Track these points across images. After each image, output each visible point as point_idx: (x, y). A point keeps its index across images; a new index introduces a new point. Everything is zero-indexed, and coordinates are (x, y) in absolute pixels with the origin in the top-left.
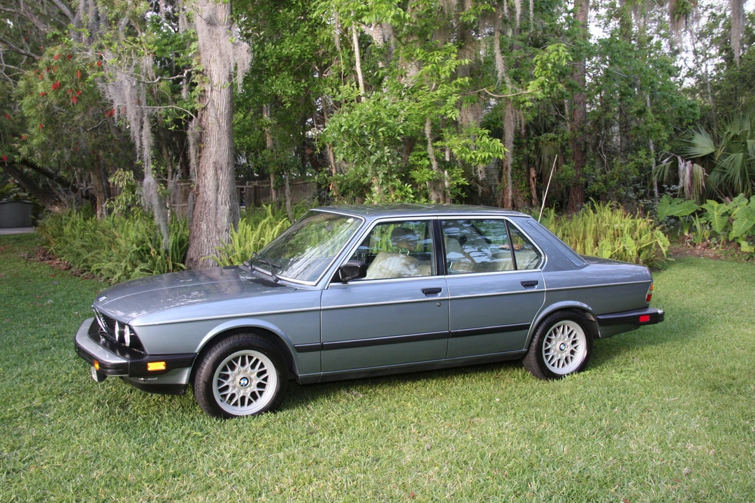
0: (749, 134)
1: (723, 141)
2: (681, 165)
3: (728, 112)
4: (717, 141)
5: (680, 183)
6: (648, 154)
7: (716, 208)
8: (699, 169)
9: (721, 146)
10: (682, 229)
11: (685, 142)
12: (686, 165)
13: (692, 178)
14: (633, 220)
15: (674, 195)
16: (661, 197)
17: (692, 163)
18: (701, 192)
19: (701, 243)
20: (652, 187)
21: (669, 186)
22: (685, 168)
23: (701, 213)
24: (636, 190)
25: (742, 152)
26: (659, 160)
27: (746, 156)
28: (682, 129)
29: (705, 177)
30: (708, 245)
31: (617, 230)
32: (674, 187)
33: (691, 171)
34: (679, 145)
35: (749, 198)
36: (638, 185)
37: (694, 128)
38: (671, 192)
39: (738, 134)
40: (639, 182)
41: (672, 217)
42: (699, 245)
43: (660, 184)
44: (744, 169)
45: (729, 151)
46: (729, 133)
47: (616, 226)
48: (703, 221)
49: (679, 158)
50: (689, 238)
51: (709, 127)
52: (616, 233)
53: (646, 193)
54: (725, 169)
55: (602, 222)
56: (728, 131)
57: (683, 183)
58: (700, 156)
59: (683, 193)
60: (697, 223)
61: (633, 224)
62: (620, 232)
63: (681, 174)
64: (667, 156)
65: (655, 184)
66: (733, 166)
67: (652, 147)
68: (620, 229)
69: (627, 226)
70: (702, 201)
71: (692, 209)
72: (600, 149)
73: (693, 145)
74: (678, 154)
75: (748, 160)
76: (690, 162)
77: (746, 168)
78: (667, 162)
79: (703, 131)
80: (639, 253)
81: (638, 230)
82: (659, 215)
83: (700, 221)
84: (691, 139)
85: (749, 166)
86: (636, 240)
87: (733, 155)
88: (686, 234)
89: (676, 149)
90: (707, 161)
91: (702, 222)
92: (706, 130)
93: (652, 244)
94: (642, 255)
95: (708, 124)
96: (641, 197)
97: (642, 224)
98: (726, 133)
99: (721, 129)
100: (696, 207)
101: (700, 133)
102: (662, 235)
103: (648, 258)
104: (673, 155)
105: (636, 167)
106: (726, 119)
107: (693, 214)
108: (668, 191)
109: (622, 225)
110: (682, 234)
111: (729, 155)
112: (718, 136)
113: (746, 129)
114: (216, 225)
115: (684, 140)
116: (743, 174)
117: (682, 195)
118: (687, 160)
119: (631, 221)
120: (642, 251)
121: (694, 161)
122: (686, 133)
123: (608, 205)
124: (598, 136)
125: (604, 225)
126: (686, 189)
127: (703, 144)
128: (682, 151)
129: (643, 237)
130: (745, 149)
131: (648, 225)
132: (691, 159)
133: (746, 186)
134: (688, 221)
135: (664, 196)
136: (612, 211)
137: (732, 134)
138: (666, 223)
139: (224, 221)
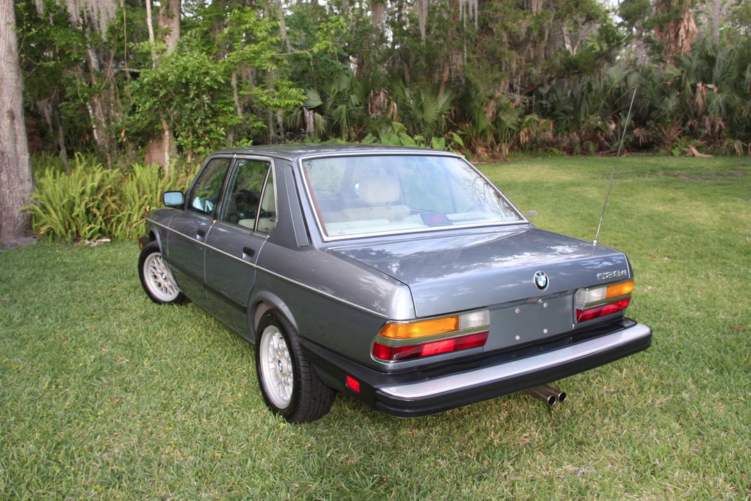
25: (345, 104)
46: (334, 90)
56: (334, 88)
87: (340, 106)
114: (18, 176)
139: (26, 170)
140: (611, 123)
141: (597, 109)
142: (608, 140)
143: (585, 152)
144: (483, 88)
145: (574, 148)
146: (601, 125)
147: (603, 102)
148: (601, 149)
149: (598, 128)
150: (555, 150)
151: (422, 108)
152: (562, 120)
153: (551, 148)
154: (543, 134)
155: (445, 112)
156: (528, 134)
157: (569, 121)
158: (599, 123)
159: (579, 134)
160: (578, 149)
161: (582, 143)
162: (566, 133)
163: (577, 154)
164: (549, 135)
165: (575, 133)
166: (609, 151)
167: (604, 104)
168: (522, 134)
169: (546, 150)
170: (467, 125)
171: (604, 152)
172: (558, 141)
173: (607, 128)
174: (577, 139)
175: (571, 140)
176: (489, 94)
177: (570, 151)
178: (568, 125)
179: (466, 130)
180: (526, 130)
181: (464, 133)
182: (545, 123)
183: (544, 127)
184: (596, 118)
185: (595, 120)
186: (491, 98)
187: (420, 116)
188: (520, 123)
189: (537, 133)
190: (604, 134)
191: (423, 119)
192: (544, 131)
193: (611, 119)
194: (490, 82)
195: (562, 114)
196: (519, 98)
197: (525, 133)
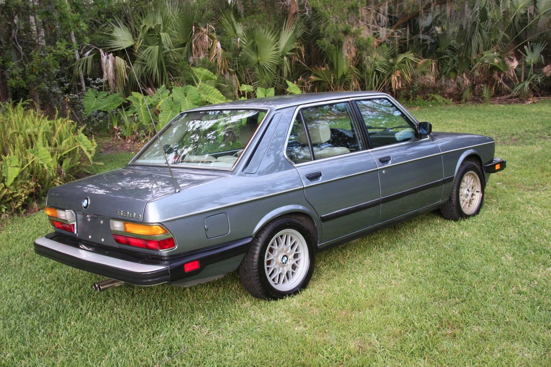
0: (162, 27)
1: (141, 34)
2: (104, 58)
3: (142, 8)
4: (135, 34)
5: (104, 76)
6: (69, 47)
7: (140, 100)
8: (120, 61)
9: (139, 38)
10: (112, 122)
11: (106, 35)
12: (108, 58)
13: (115, 71)
14: (51, 122)
15: (100, 88)
16: (87, 90)
17: (114, 56)
18: (125, 85)
19: (130, 137)
20: (79, 80)
21: (94, 79)
22: (108, 62)
23: (127, 106)
24: (61, 84)
25: (157, 45)
26: (82, 53)
27: (161, 49)
28: (101, 22)
29: (128, 71)
30: (137, 138)
31: (30, 136)
32: (98, 80)
33: (114, 64)
34: (100, 37)
35: (171, 90)
36: (63, 79)
37: (111, 21)
38: (97, 85)
39: (153, 27)
40: (63, 75)
41: (99, 111)
42: (128, 138)
43: (86, 77)
44: (161, 62)
45: (146, 43)
46: (145, 26)
47: (28, 131)
48: (130, 113)
49: (101, 50)
50: (119, 131)
51: (127, 22)
52: (28, 139)
53: (70, 87)
54: (143, 61)
55: (8, 127)
56: (144, 25)
57: (107, 76)
58: (121, 49)
59: (108, 86)
60: (125, 117)
61: (51, 127)
62: (34, 138)
63: (104, 67)
64: (88, 48)
65: (82, 77)
66: (151, 57)
67: (74, 40)
68: (33, 135)
69: (42, 130)
70: (127, 94)
71: (119, 102)
72: (14, 40)
73: (114, 38)
74: (100, 47)
75: (164, 52)
76: (112, 54)
77: (163, 60)
78: (89, 55)
79: (121, 25)
80: (61, 162)
81: (57, 133)
82: (86, 110)
83: (126, 114)
84: (111, 32)
85: (165, 58)
86: (56, 145)
87: (150, 47)
88: (116, 127)
89: (98, 42)
90: (128, 54)
91: (130, 115)
92: (124, 24)
93: (76, 148)
94: (64, 164)
95: (125, 18)
96: (67, 91)
97: (63, 125)
98: (142, 26)
99: (138, 22)
100: (122, 100)
101: (119, 26)
102: (85, 138)
103: (72, 166)
104: (95, 47)
105: (56, 59)
106: (141, 15)
107: (120, 107)
108: (94, 84)
109: (36, 130)
110: (112, 127)
111: (147, 48)
112: (136, 30)
113: (159, 23)
115: (105, 33)
116: (160, 66)
117: (107, 89)
118: (109, 53)
119: (48, 122)
120: (65, 158)
121: (116, 54)
122: (106, 26)
123: (19, 105)
124: (10, 25)
125: (10, 131)
126: (111, 82)
127: (123, 38)
128: (104, 44)
129: (64, 142)
130: (160, 43)
131: (70, 126)
132: (113, 52)
133: (164, 78)
134: (116, 114)
135: (90, 90)
136: (26, 110)
137: (147, 28)
138: (95, 117)
140: (512, 60)
141: (494, 43)
142: (508, 82)
143: (478, 98)
144: (334, 20)
145: (462, 94)
146: (499, 63)
147: (502, 33)
148: (498, 93)
149: (493, 68)
150: (438, 97)
151: (255, 49)
152: (448, 59)
153: (432, 95)
154: (423, 77)
155: (288, 53)
156: (402, 78)
157: (456, 59)
158: (496, 61)
159: (471, 77)
160: (467, 94)
161: (473, 87)
162: (452, 75)
163: (466, 101)
164: (431, 78)
165: (464, 75)
166: (509, 96)
167: (504, 37)
168: (394, 78)
169: (427, 97)
170: (323, 69)
171: (503, 98)
172: (442, 86)
173: (506, 67)
174: (467, 82)
175: (458, 84)
176: (341, 27)
177: (458, 98)
178: (456, 65)
179: (321, 75)
180: (398, 73)
181: (318, 79)
182: (425, 63)
183: (424, 69)
184: (492, 55)
185: (493, 57)
186: (346, 32)
187: (254, 58)
188: (392, 65)
189: (412, 77)
190: (502, 75)
191: (258, 63)
192: (424, 73)
193: (512, 55)
194: (345, 10)
195: (448, 51)
196: (383, 32)
197: (398, 77)
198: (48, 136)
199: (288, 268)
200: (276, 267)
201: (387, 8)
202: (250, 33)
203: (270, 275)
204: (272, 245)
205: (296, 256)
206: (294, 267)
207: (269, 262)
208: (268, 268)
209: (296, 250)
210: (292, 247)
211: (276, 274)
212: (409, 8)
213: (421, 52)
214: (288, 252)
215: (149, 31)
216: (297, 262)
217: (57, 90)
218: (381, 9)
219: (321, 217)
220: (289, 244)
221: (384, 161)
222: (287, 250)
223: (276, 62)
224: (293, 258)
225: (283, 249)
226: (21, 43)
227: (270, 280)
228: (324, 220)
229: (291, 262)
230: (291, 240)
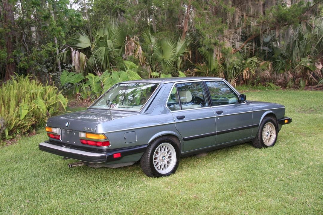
0: (108, 37)
1: (95, 40)
2: (73, 53)
3: (97, 25)
4: (92, 40)
5: (73, 63)
6: (54, 46)
7: (93, 78)
8: (83, 55)
9: (94, 42)
10: (75, 90)
11: (75, 40)
12: (76, 53)
13: (79, 61)
14: (44, 87)
15: (70, 70)
16: (62, 71)
17: (79, 52)
18: (85, 69)
19: (86, 99)
20: (57, 65)
21: (67, 65)
22: (75, 55)
23: (85, 81)
24: (48, 67)
25: (104, 47)
26: (61, 49)
27: (107, 49)
28: (73, 32)
29: (87, 61)
30: (90, 100)
31: (33, 94)
32: (69, 66)
33: (79, 57)
34: (72, 41)
35: (111, 73)
36: (49, 64)
37: (79, 32)
38: (68, 68)
39: (103, 37)
40: (49, 62)
41: (69, 83)
42: (85, 100)
43: (62, 64)
44: (106, 56)
45: (98, 45)
46: (98, 36)
47: (32, 91)
48: (87, 85)
49: (72, 48)
50: (79, 96)
51: (88, 32)
52: (32, 96)
53: (53, 69)
54: (96, 56)
55: (22, 89)
56: (98, 35)
57: (75, 64)
58: (83, 48)
59: (75, 69)
60: (84, 87)
61: (44, 90)
62: (35, 96)
63: (73, 58)
64: (64, 47)
65: (59, 63)
66: (101, 54)
67: (56, 42)
68: (35, 94)
69: (40, 91)
70: (85, 74)
71: (81, 79)
72: (23, 41)
73: (79, 42)
74: (71, 47)
75: (108, 51)
76: (78, 51)
77: (107, 55)
78: (65, 51)
79: (84, 34)
80: (48, 109)
81: (47, 94)
82: (61, 82)
83: (85, 86)
84: (78, 38)
85: (109, 54)
86: (46, 100)
87: (100, 48)
88: (78, 93)
89: (70, 44)
90: (87, 51)
91: (86, 86)
92: (86, 34)
93: (57, 102)
94: (50, 110)
95: (87, 30)
96: (51, 71)
97: (50, 89)
98: (97, 35)
99: (94, 33)
100: (83, 77)
101: (83, 35)
102: (63, 97)
103: (55, 112)
104: (68, 47)
105: (46, 53)
106: (96, 28)
107: (81, 82)
108: (66, 68)
109: (36, 91)
110: (75, 93)
111: (98, 48)
112: (92, 37)
113: (107, 34)
115: (74, 38)
116: (106, 59)
117: (74, 70)
118: (76, 50)
119: (42, 87)
120: (51, 107)
121: (80, 51)
122: (75, 35)
123: (27, 77)
124: (22, 33)
125: (23, 91)
126: (76, 67)
127: (84, 42)
128: (73, 45)
129: (51, 98)
130: (106, 46)
131: (54, 90)
132: (79, 50)
133: (107, 66)
134: (79, 86)
135: (64, 71)
136: (30, 81)
137: (99, 37)
138: (66, 87)
140: (319, 64)
141: (309, 53)
142: (317, 78)
143: (297, 86)
144: (209, 37)
145: (287, 84)
146: (310, 66)
147: (314, 48)
148: (310, 84)
149: (306, 68)
150: (272, 85)
151: (162, 51)
152: (279, 62)
153: (269, 83)
154: (263, 72)
155: (181, 55)
156: (249, 72)
157: (284, 62)
158: (308, 64)
159: (294, 73)
160: (290, 83)
161: (294, 79)
162: (282, 71)
163: (289, 88)
164: (268, 73)
165: (289, 72)
166: (317, 86)
167: (315, 50)
168: (245, 72)
169: (266, 84)
170: (202, 65)
171: (313, 87)
172: (274, 78)
173: (315, 68)
174: (291, 76)
175: (285, 77)
176: (213, 41)
177: (284, 85)
178: (284, 66)
179: (201, 68)
180: (247, 69)
181: (199, 71)
182: (264, 64)
183: (264, 67)
184: (306, 60)
185: (306, 62)
187: (161, 57)
188: (244, 64)
189: (256, 72)
190: (312, 73)
191: (163, 60)
192: (263, 70)
193: (319, 61)
194: (216, 31)
195: (280, 57)
196: (238, 45)
197: (247, 71)
198: (43, 95)
199: (165, 162)
200: (159, 161)
201: (241, 30)
202: (159, 42)
203: (156, 165)
204: (158, 150)
205: (170, 157)
206: (168, 162)
207: (156, 159)
208: (155, 162)
209: (170, 154)
210: (168, 152)
211: (159, 165)
212: (254, 31)
213: (263, 57)
214: (166, 154)
215: (100, 39)
216: (170, 160)
217: (45, 70)
218: (238, 31)
219: (183, 138)
220: (167, 151)
221: (219, 113)
222: (165, 153)
223: (174, 60)
224: (168, 158)
225: (163, 153)
226: (27, 42)
227: (156, 167)
228: (185, 140)
229: (167, 159)
230: (168, 149)
